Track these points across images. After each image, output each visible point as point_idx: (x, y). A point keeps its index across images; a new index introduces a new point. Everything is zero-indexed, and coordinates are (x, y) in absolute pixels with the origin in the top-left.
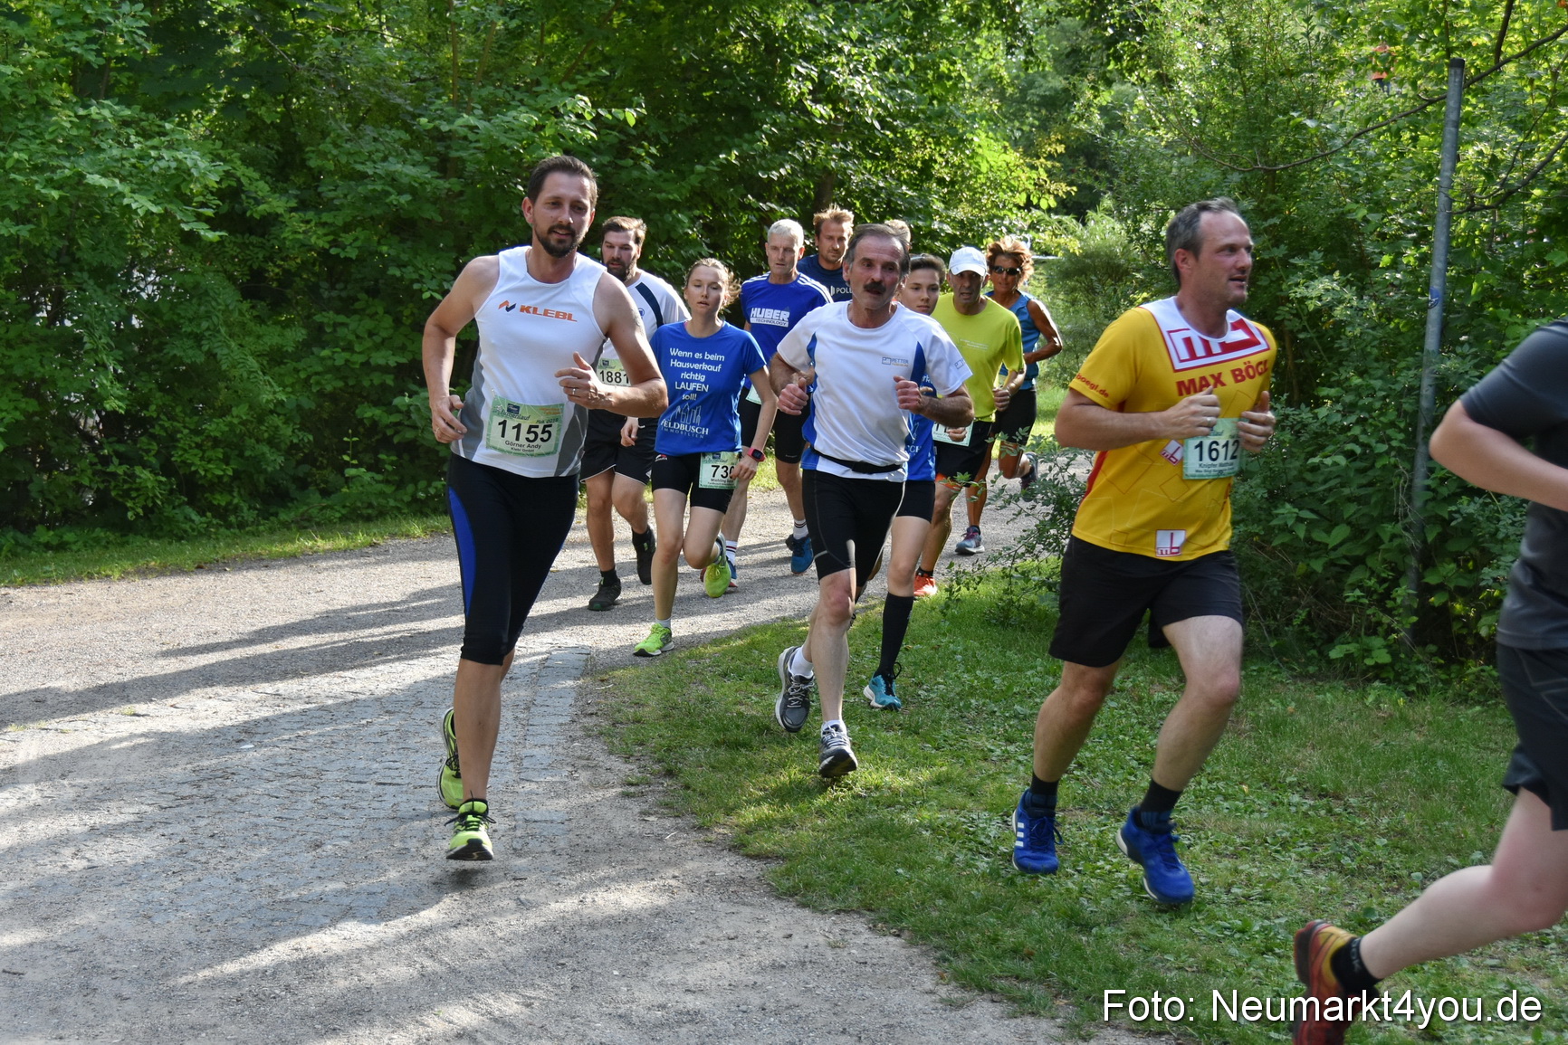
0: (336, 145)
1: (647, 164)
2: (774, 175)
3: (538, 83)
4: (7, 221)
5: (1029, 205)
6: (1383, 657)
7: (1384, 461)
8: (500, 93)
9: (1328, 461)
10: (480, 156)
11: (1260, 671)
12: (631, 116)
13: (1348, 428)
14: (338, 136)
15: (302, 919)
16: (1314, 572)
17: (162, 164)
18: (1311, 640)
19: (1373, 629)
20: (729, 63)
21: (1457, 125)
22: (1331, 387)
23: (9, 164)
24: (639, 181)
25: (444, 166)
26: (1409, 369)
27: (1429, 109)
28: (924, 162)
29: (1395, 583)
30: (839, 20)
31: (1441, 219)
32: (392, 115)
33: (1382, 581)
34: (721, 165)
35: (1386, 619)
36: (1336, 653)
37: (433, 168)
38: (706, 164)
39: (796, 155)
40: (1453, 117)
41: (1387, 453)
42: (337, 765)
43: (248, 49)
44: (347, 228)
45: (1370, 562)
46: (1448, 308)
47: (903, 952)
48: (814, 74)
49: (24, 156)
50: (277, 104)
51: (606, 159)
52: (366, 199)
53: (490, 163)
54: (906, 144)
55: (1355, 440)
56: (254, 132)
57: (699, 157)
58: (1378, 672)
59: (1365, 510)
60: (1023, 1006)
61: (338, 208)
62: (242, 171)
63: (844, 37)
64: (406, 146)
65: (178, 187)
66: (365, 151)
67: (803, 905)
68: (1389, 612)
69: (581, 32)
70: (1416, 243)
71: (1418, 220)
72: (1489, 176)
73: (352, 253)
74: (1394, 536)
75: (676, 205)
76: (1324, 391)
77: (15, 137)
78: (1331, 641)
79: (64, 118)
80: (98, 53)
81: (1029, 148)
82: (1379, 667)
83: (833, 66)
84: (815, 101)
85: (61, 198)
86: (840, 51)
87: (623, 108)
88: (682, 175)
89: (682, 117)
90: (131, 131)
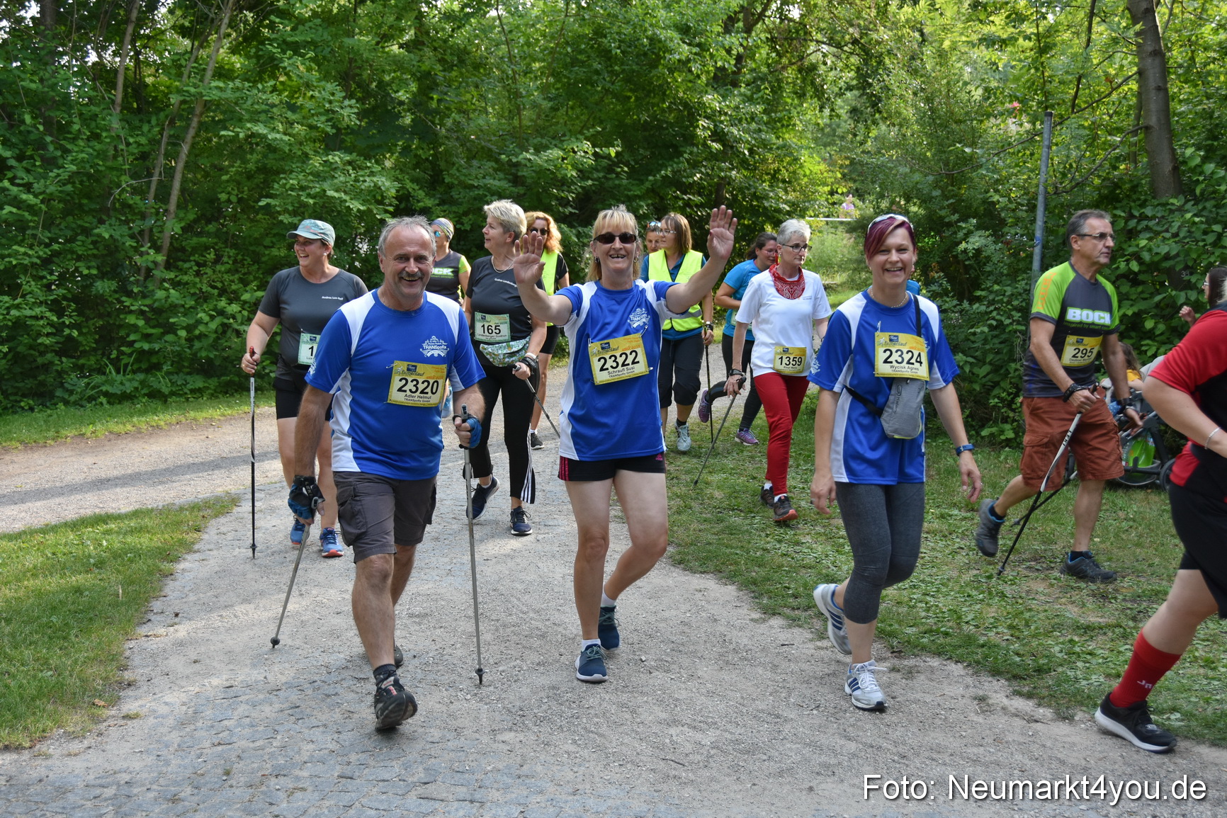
0: (458, 170)
1: (624, 176)
2: (691, 180)
3: (564, 135)
4: (287, 215)
5: (832, 193)
6: (1011, 435)
7: (1010, 328)
8: (544, 141)
9: (978, 330)
10: (534, 174)
11: (943, 443)
12: (612, 151)
13: (992, 311)
14: (461, 166)
15: (425, 577)
16: (974, 390)
17: (366, 184)
18: (972, 426)
19: (1005, 420)
20: (667, 122)
21: (1049, 148)
22: (983, 290)
23: (288, 187)
24: (619, 186)
25: (516, 180)
26: (1023, 279)
27: (1038, 138)
28: (775, 171)
29: (1017, 395)
30: (724, 97)
31: (1041, 198)
32: (490, 155)
33: (1009, 394)
34: (662, 177)
35: (1011, 414)
36: (985, 433)
37: (510, 181)
38: (654, 176)
39: (703, 170)
40: (1046, 143)
41: (1011, 324)
42: (450, 497)
43: (413, 120)
44: (466, 214)
45: (1002, 384)
46: (1044, 247)
47: (735, 594)
48: (712, 126)
49: (295, 182)
50: (429, 150)
51: (601, 175)
52: (475, 199)
53: (539, 178)
54: (764, 161)
55: (993, 319)
56: (417, 165)
57: (650, 173)
58: (1008, 443)
59: (999, 357)
60: (794, 622)
61: (461, 204)
62: (409, 185)
63: (728, 107)
64: (496, 170)
65: (374, 196)
66: (474, 172)
67: (685, 570)
68: (1014, 410)
69: (587, 107)
70: (1026, 211)
71: (1029, 200)
72: (1064, 175)
73: (468, 228)
74: (1016, 370)
75: (640, 198)
76: (978, 293)
77: (291, 172)
78: (983, 426)
79: (316, 162)
80: (333, 127)
81: (831, 162)
82: (1007, 440)
83: (722, 122)
84: (713, 141)
85: (315, 204)
86: (726, 114)
87: (608, 147)
88: (642, 182)
89: (641, 151)
90: (350, 168)
